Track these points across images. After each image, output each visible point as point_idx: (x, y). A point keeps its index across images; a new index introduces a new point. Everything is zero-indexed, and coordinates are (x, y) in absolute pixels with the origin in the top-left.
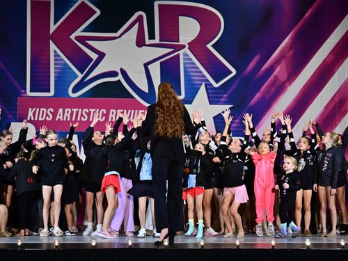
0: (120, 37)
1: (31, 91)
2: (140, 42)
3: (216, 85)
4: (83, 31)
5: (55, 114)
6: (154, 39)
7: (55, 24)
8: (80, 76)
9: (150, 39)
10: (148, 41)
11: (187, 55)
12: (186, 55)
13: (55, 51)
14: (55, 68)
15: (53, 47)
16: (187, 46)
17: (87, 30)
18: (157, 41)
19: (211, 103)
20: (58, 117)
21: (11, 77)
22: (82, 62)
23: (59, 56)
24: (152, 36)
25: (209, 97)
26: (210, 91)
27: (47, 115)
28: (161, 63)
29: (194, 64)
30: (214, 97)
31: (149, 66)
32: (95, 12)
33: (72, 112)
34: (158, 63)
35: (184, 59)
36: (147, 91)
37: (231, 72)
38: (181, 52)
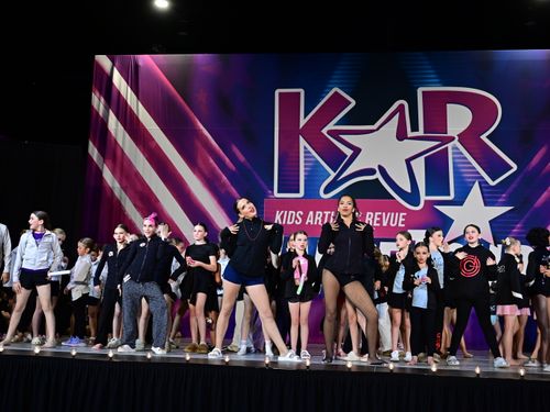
0: (378, 129)
1: (279, 192)
2: (401, 135)
3: (492, 183)
4: (337, 124)
5: (304, 218)
6: (417, 130)
7: (305, 117)
8: (333, 175)
9: (412, 131)
10: (410, 134)
11: (457, 148)
12: (455, 148)
13: (305, 148)
14: (305, 166)
15: (303, 142)
16: (457, 138)
17: (340, 123)
18: (421, 133)
19: (486, 204)
20: (308, 221)
21: (258, 178)
22: (335, 159)
23: (309, 152)
24: (415, 128)
25: (483, 198)
26: (484, 190)
27: (296, 218)
28: (426, 158)
29: (465, 158)
30: (490, 198)
31: (412, 163)
32: (350, 103)
33: (324, 215)
34: (422, 159)
35: (453, 153)
36: (409, 191)
37: (512, 168)
38: (450, 146)
